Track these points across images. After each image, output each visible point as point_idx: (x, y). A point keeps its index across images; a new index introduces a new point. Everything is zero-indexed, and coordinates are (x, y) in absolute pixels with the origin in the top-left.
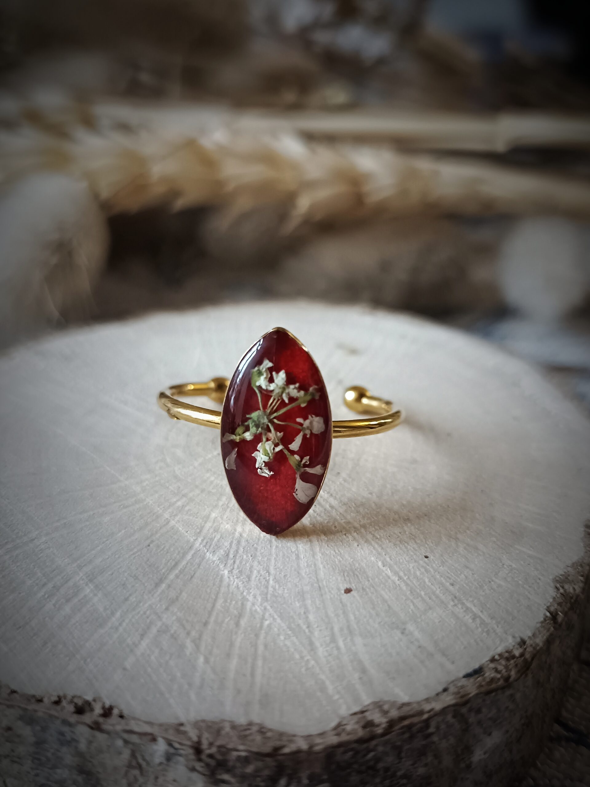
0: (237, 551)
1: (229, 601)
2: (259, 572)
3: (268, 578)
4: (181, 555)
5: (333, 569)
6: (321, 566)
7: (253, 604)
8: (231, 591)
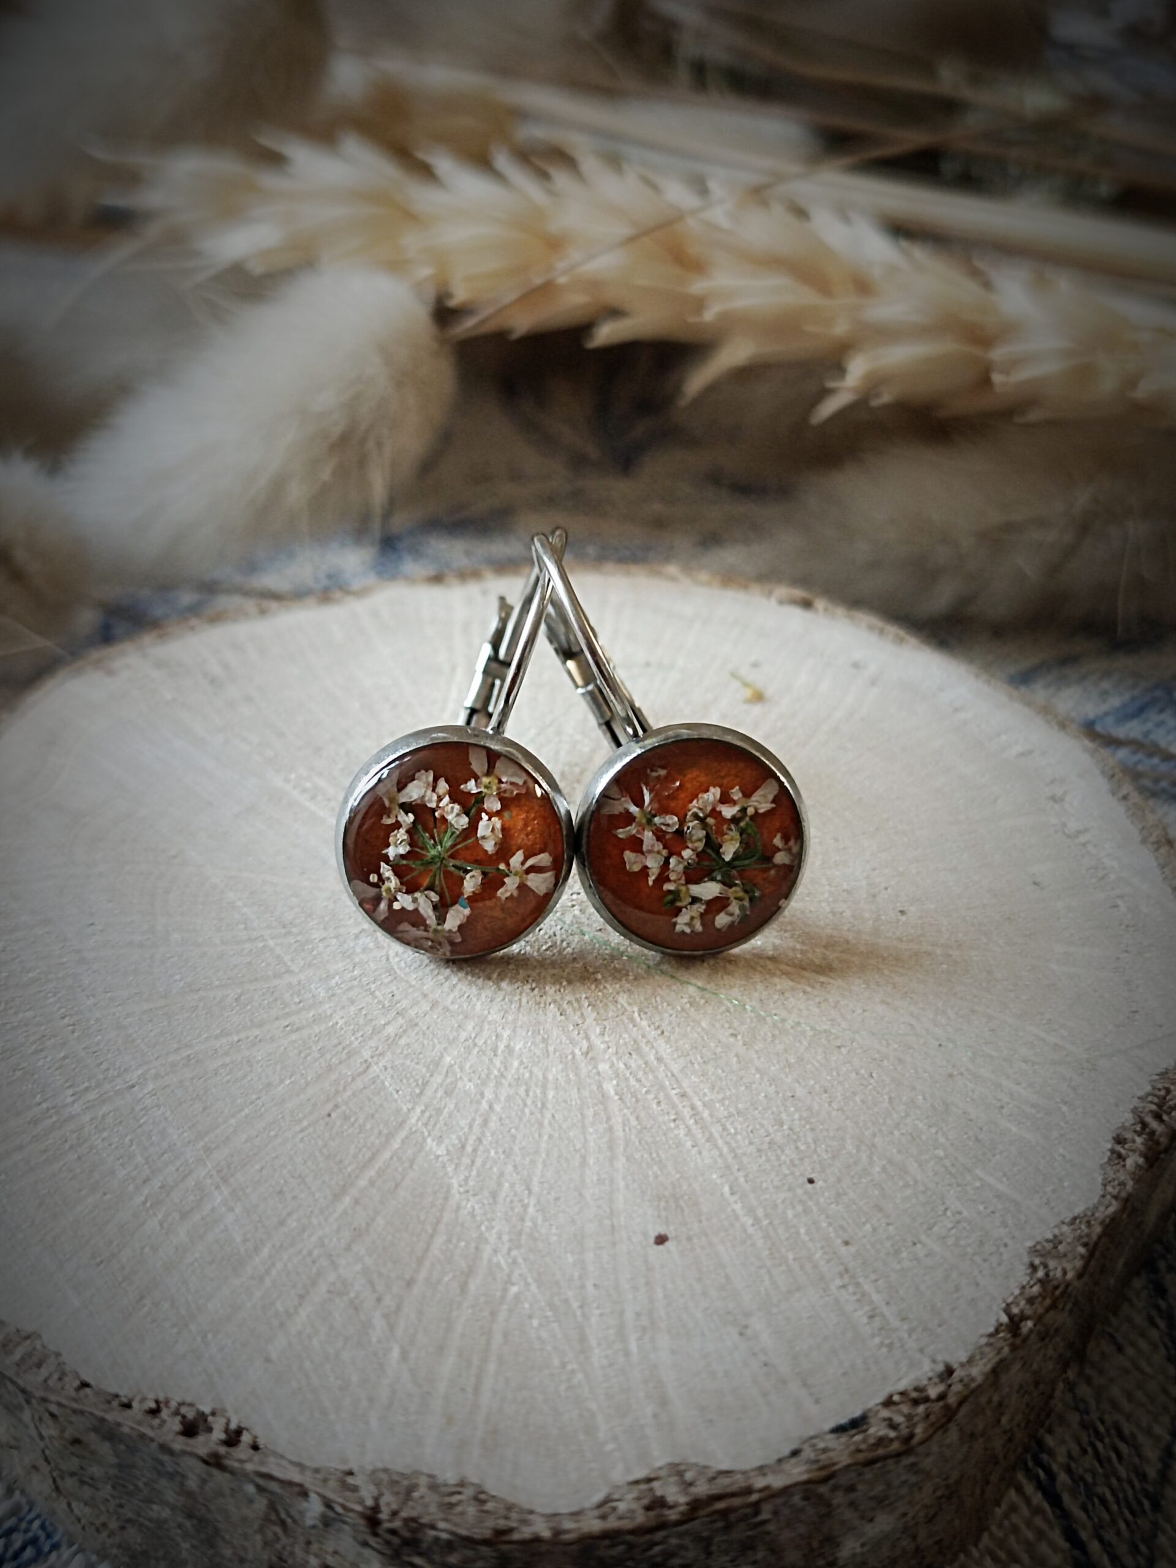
0: (480, 1141)
1: (454, 1240)
2: (512, 1186)
3: (526, 1201)
4: (383, 1139)
5: (642, 1192)
6: (622, 1184)
7: (495, 1251)
8: (460, 1220)
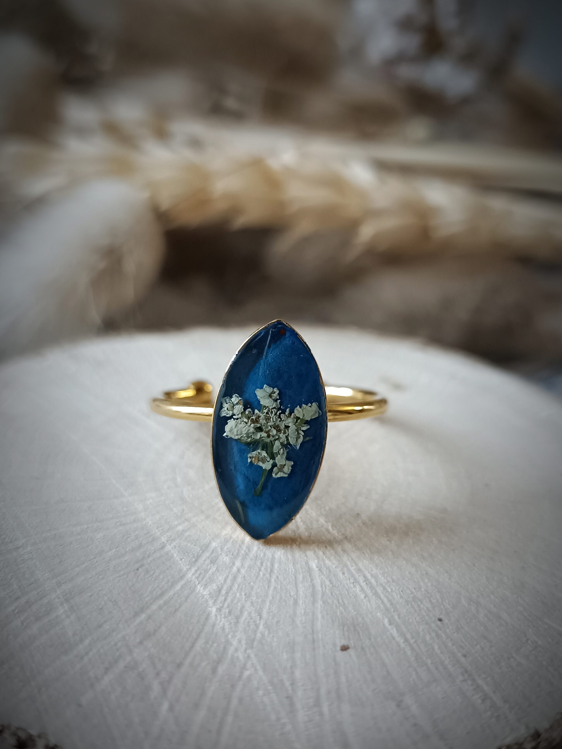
0: (231, 588)
1: (211, 642)
2: (250, 613)
3: (260, 622)
4: (170, 584)
5: (333, 620)
6: (320, 616)
7: (237, 650)
8: (215, 631)
